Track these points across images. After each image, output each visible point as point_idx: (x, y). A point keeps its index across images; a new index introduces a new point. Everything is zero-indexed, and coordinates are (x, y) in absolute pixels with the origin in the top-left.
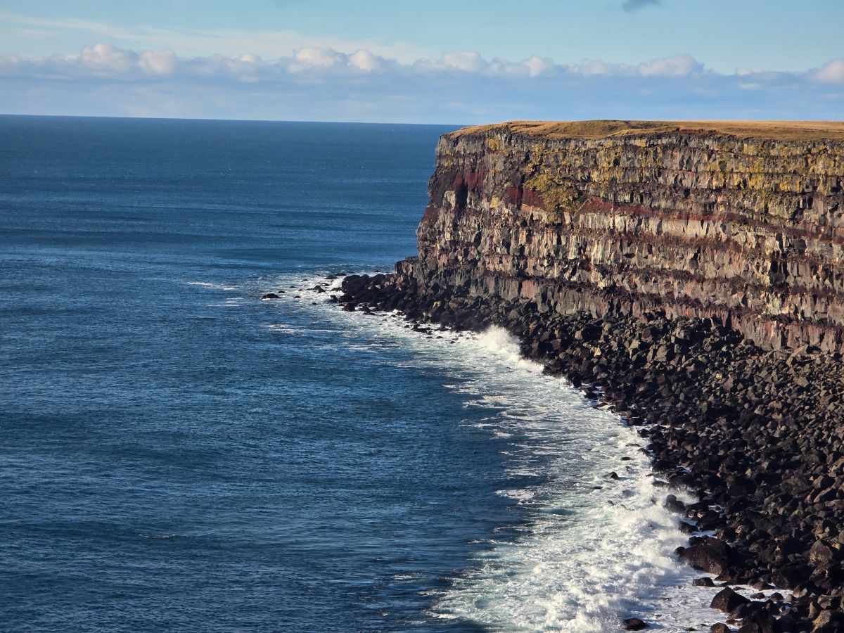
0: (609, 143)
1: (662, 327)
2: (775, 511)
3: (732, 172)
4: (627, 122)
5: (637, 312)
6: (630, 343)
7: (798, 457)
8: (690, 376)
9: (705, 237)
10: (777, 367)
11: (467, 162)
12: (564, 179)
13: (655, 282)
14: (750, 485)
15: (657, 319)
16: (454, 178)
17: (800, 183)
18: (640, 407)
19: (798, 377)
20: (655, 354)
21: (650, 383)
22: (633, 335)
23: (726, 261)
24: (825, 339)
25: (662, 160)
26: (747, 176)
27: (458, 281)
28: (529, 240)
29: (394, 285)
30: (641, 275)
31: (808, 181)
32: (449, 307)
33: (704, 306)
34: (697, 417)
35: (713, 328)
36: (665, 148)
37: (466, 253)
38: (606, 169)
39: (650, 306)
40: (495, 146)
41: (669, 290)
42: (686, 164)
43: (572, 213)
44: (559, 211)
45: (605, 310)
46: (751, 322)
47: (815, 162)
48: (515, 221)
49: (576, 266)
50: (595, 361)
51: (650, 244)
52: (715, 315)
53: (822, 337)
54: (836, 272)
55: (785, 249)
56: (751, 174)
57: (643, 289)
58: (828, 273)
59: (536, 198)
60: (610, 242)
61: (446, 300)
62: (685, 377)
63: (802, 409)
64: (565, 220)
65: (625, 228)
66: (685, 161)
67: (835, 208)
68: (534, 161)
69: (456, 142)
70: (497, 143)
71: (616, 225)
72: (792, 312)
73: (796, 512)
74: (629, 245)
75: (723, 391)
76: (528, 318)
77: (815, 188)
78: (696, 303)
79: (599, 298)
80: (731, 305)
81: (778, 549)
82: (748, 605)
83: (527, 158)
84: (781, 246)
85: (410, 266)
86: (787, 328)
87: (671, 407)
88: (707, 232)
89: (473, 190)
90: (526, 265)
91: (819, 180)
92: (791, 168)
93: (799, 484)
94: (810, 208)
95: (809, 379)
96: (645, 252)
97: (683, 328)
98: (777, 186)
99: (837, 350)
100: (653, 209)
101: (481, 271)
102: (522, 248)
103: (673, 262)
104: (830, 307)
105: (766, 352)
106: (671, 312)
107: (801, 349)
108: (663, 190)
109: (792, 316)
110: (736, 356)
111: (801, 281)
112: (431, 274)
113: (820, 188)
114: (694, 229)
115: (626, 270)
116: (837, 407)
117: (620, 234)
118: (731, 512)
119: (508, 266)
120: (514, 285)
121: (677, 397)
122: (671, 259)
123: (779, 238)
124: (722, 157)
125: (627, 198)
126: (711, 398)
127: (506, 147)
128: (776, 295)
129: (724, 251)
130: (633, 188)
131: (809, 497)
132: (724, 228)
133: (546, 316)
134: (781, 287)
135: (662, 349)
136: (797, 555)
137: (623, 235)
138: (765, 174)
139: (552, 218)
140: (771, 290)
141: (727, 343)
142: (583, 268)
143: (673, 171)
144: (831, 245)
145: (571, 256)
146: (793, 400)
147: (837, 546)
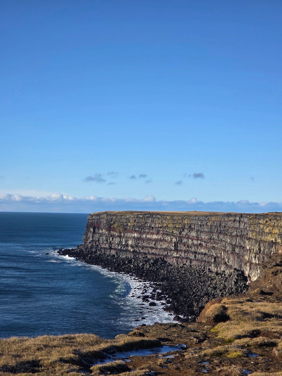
0: (133, 216)
1: (147, 260)
2: (183, 300)
3: (164, 223)
4: (136, 211)
5: (140, 257)
6: (140, 264)
7: (185, 288)
8: (155, 271)
9: (158, 238)
10: (176, 269)
11: (95, 221)
12: (121, 225)
13: (145, 249)
14: (176, 294)
15: (145, 258)
16: (92, 225)
17: (181, 225)
18: (145, 278)
19: (182, 271)
20: (146, 266)
21: (146, 273)
22: (140, 262)
23: (163, 244)
24: (187, 262)
25: (146, 220)
26: (168, 224)
27: (94, 250)
28: (112, 240)
29: (77, 251)
30: (141, 248)
31: (183, 225)
32: (93, 256)
33: (158, 255)
34: (159, 280)
35: (160, 260)
36: (147, 217)
37: (96, 243)
38: (132, 222)
39: (144, 255)
40: (104, 217)
41: (148, 251)
42: (153, 221)
43: (123, 233)
44: (120, 233)
45: (132, 257)
46: (169, 258)
47: (184, 220)
48: (109, 235)
49: (125, 246)
50: (132, 268)
51: (143, 240)
52: (160, 257)
53: (186, 262)
54: (190, 246)
55: (178, 241)
56: (169, 224)
57: (142, 251)
58: (188, 247)
59: (114, 229)
60: (134, 240)
61: (91, 254)
62: (154, 272)
63: (184, 278)
64: (122, 235)
65: (137, 237)
66: (152, 221)
67: (190, 231)
68: (114, 220)
69: (93, 216)
70: (104, 216)
71: (135, 236)
72: (179, 256)
73: (188, 300)
74: (138, 241)
75: (164, 274)
76: (113, 258)
77: (185, 227)
78: (155, 254)
79: (131, 254)
80: (164, 254)
81: (186, 307)
82: (182, 319)
83: (112, 220)
84: (177, 240)
85: (81, 247)
86: (178, 260)
87: (152, 278)
88: (158, 237)
89: (97, 228)
90: (112, 246)
91: (186, 225)
92: (179, 222)
93: (187, 294)
94: (184, 231)
95: (184, 271)
96: (142, 242)
97: (153, 260)
98: (175, 226)
99: (190, 264)
100: (144, 232)
101: (100, 248)
102: (111, 242)
103: (149, 245)
104: (188, 254)
105: (173, 265)
106: (149, 257)
107: (182, 264)
108: (147, 228)
109: (179, 257)
110: (166, 266)
111: (181, 249)
112: (86, 249)
113: (186, 226)
114: (155, 237)
115: (138, 247)
116: (192, 277)
117: (136, 238)
118: (173, 300)
119: (107, 246)
120: (109, 250)
121: (153, 276)
122: (149, 244)
123: (176, 238)
124: (161, 219)
125: (138, 229)
126: (162, 276)
127: (106, 217)
128: (175, 252)
129: (162, 242)
130: (139, 227)
131: (190, 296)
132: (162, 236)
133: (117, 258)
134: (176, 250)
135: (148, 265)
136: (191, 308)
137: (137, 238)
138: (172, 223)
139: (119, 234)
140: (174, 251)
141: (163, 263)
142: (126, 246)
143: (149, 223)
144: (189, 240)
145: (123, 244)
146: (182, 276)
147: (200, 306)
